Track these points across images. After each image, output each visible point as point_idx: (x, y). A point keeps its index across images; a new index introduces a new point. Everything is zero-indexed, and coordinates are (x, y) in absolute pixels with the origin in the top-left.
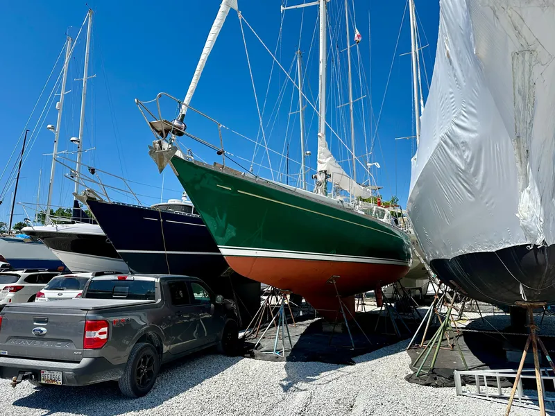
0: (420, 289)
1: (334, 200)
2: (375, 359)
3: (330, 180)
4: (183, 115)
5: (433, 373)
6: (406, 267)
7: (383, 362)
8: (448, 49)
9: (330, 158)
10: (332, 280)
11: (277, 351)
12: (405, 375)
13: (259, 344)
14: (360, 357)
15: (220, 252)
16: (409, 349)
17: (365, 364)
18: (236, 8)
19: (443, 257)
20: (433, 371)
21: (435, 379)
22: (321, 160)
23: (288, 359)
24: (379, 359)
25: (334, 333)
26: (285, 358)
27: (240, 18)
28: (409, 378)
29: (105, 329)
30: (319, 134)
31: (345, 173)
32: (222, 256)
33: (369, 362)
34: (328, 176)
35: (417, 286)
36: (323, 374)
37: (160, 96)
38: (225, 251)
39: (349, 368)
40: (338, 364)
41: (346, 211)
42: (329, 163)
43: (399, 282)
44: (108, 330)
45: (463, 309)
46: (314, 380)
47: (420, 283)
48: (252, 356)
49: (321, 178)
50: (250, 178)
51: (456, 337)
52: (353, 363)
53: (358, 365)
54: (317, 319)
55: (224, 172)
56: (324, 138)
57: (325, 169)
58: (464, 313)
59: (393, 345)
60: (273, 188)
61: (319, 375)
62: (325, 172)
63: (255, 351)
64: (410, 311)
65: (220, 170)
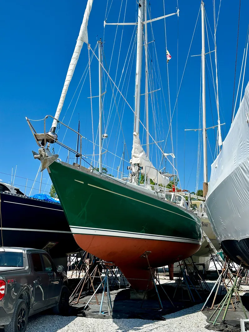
0: (203, 265)
1: (147, 188)
2: (180, 316)
3: (142, 171)
4: (55, 128)
5: (224, 323)
6: (197, 245)
7: (185, 318)
8: (248, 119)
9: (143, 153)
10: (145, 255)
11: (102, 312)
12: (205, 326)
13: (87, 306)
14: (167, 315)
15: (70, 231)
16: (203, 310)
17: (173, 319)
18: (87, 42)
19: (233, 239)
20: (224, 322)
21: (227, 327)
22: (135, 155)
23: (114, 317)
24: (182, 317)
25: (140, 300)
26: (111, 317)
27: (89, 49)
28: (208, 327)
29: (3, 287)
30: (134, 133)
31: (152, 166)
32: (72, 234)
33: (176, 319)
34: (140, 168)
35: (200, 262)
36: (145, 326)
37: (47, 117)
38: (75, 230)
39: (162, 322)
40: (153, 320)
41: (160, 200)
42: (142, 158)
43: (191, 257)
44: (5, 287)
45: (240, 283)
46: (140, 329)
47: (203, 260)
48: (84, 315)
49: (135, 169)
50: (97, 175)
51: (237, 302)
52: (164, 319)
53: (167, 320)
54: (121, 290)
55: (80, 170)
56: (138, 136)
57: (138, 162)
58: (241, 286)
59: (190, 308)
60: (112, 182)
61: (142, 326)
62: (138, 164)
63: (86, 312)
64: (198, 284)
65: (78, 169)
